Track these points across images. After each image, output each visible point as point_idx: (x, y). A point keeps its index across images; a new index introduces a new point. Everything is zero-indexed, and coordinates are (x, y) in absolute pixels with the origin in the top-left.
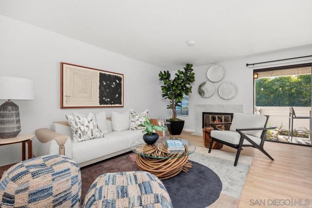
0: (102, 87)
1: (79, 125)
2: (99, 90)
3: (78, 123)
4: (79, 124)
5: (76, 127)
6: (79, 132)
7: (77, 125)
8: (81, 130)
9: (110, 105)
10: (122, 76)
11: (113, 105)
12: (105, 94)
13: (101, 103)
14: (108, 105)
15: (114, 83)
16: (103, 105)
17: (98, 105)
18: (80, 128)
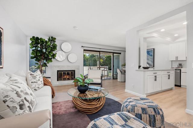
1: (23, 96)
3: (20, 93)
4: (22, 94)
5: (18, 100)
6: (27, 104)
7: (19, 96)
8: (28, 101)
18: (25, 98)
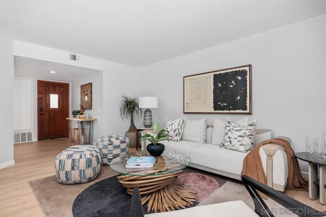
0: (217, 91)
2: (213, 95)
9: (228, 111)
10: (247, 69)
11: (231, 111)
12: (221, 98)
13: (215, 108)
14: (225, 111)
15: (233, 82)
16: (217, 111)
17: (213, 111)
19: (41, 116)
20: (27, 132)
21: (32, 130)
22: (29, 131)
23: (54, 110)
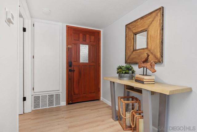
19: (70, 73)
20: (54, 93)
21: (61, 91)
22: (57, 92)
23: (84, 64)
